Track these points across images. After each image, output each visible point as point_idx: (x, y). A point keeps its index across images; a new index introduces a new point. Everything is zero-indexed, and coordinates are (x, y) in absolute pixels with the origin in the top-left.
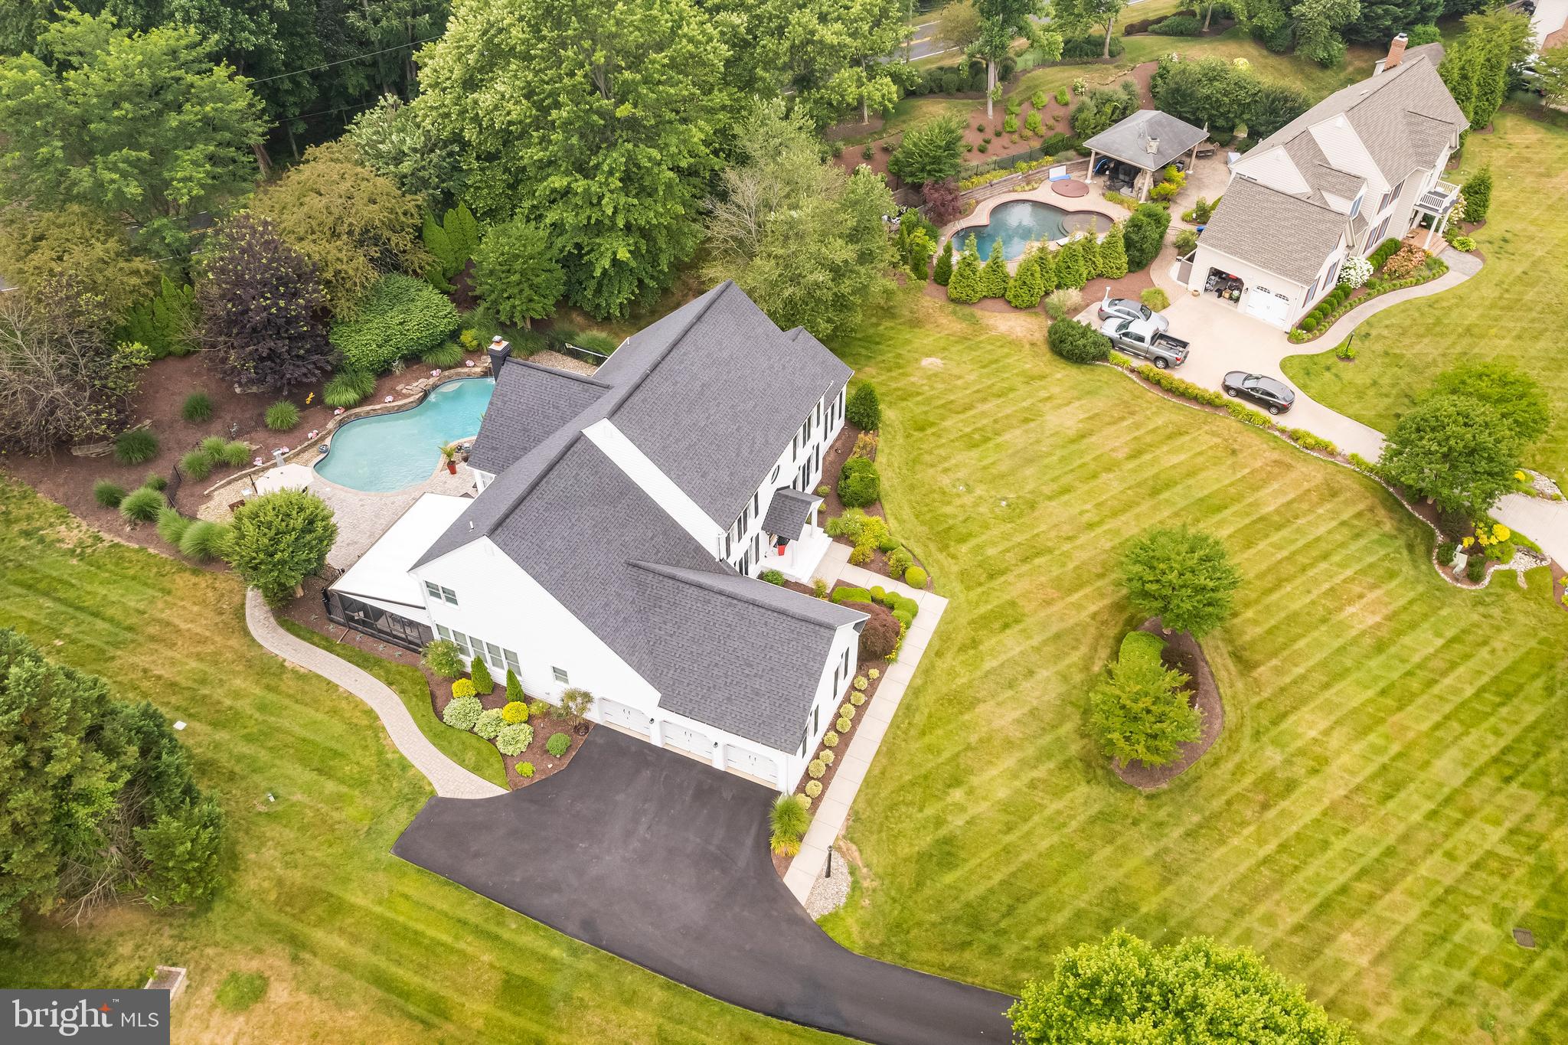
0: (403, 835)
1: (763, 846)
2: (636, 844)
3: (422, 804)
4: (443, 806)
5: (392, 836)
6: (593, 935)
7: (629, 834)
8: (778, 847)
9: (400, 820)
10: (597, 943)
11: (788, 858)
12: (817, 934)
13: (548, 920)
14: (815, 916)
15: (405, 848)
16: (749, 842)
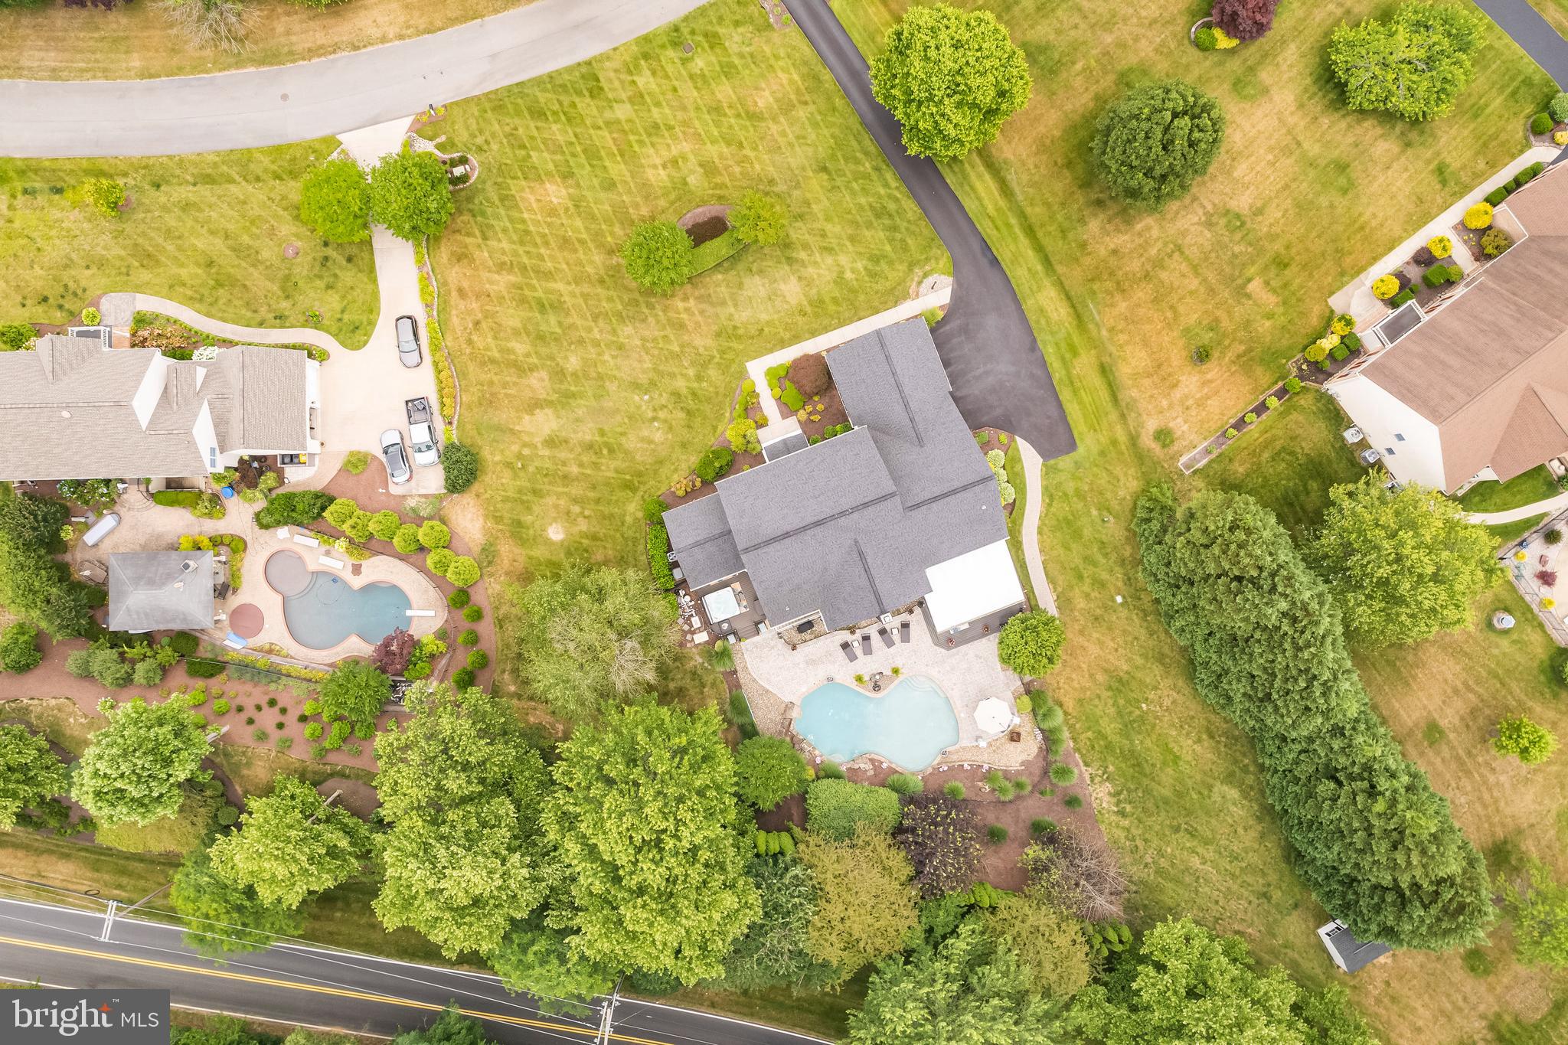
0: (1068, 453)
1: (945, 320)
2: (989, 367)
3: (1052, 462)
4: (1046, 453)
5: (1074, 455)
6: (1033, 346)
7: (987, 373)
8: (940, 315)
9: (1065, 462)
10: (1034, 340)
11: (941, 307)
12: (957, 271)
13: (1043, 364)
14: (950, 279)
15: (1072, 446)
16: (948, 327)
